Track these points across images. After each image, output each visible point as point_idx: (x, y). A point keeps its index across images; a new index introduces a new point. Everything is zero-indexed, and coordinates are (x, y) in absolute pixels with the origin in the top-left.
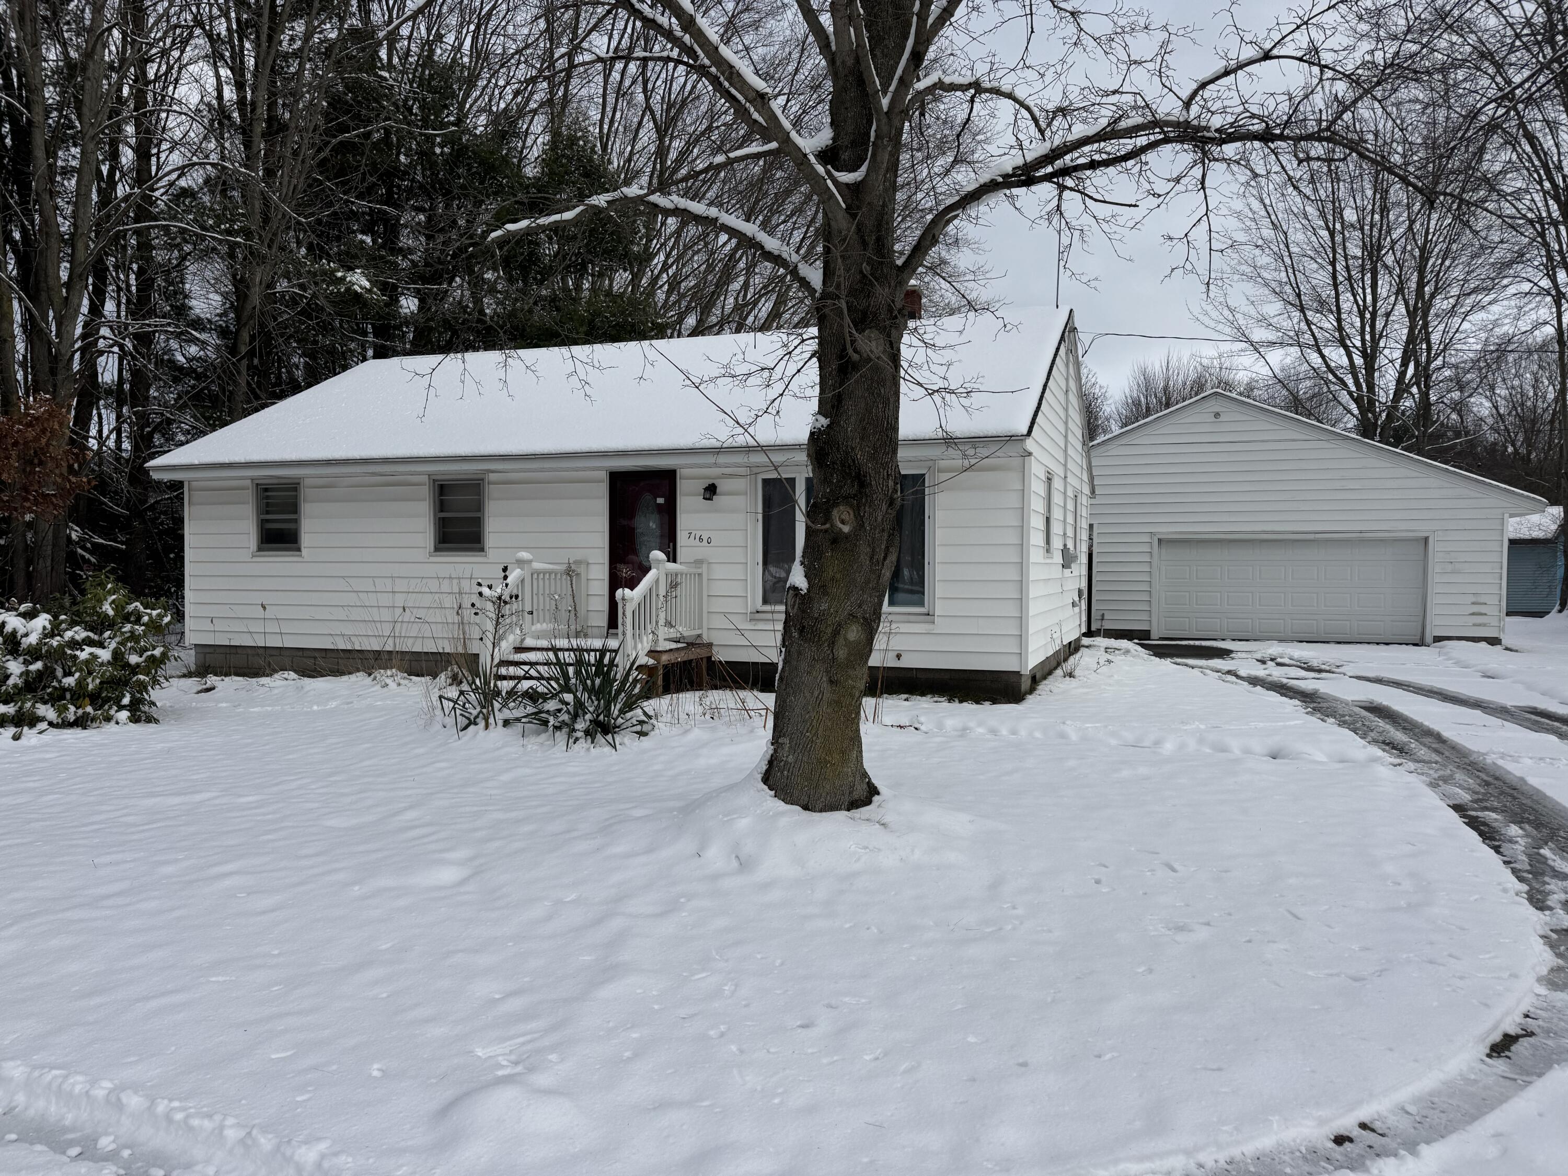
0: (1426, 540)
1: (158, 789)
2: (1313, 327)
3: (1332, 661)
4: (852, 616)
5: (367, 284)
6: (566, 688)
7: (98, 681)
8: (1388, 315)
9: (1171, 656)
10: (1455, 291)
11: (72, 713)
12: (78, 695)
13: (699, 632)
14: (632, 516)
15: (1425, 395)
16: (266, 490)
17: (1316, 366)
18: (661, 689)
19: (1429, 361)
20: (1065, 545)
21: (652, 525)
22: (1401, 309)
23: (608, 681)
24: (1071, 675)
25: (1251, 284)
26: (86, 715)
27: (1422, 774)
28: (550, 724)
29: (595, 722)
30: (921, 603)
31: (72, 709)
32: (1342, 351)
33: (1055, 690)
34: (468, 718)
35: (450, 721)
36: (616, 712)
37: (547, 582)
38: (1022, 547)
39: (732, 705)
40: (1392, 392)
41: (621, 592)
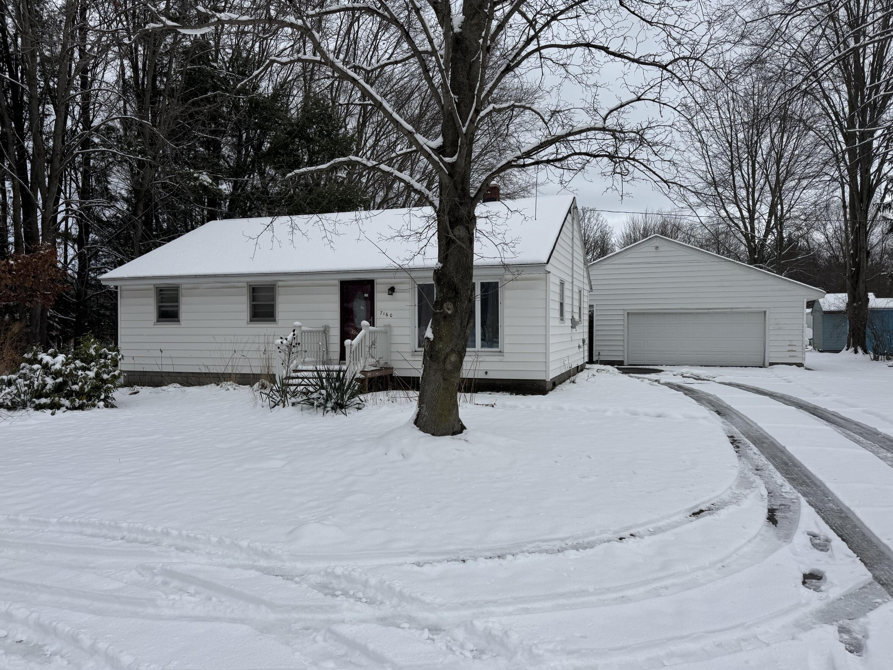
0: (765, 312)
3: (711, 375)
4: (453, 351)
5: (209, 180)
6: (322, 387)
7: (89, 387)
8: (761, 190)
9: (630, 373)
11: (77, 402)
12: (80, 394)
13: (386, 362)
14: (352, 303)
15: (780, 233)
16: (161, 290)
17: (723, 217)
18: (367, 389)
20: (573, 317)
21: (362, 307)
23: (342, 384)
24: (573, 382)
26: (84, 403)
28: (315, 404)
29: (336, 403)
30: (498, 347)
31: (77, 400)
33: (563, 389)
34: (275, 403)
35: (266, 404)
36: (346, 399)
37: (309, 337)
38: (546, 318)
39: (402, 396)
40: (763, 232)
41: (347, 342)
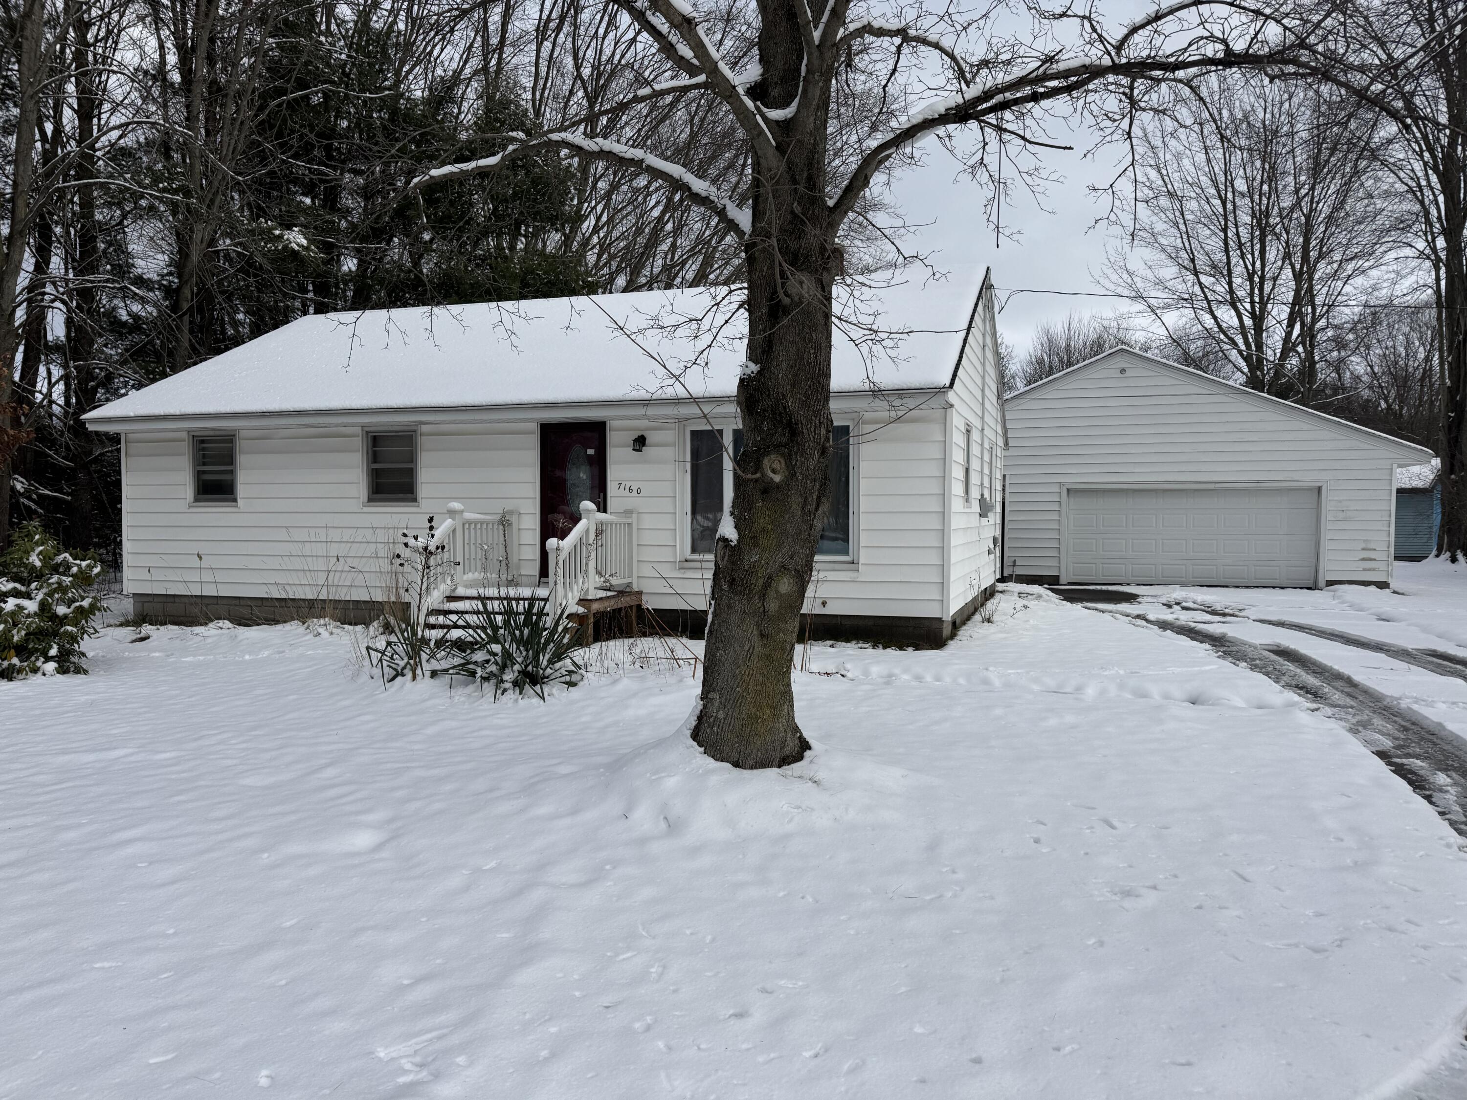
0: (1319, 489)
1: (74, 745)
2: (1206, 290)
3: (1234, 605)
4: (783, 568)
5: (304, 242)
6: (495, 639)
7: (23, 633)
8: (1275, 279)
9: (1081, 600)
10: (1337, 256)
12: (4, 646)
13: (629, 580)
14: (563, 468)
15: (1310, 354)
16: (203, 442)
17: (1208, 327)
18: (591, 639)
19: (1314, 321)
20: (982, 495)
21: (583, 476)
22: (1288, 273)
23: (536, 630)
24: (989, 620)
25: (1149, 250)
26: (12, 666)
27: (1341, 719)
28: (478, 675)
29: (524, 673)
30: (846, 552)
32: (1233, 312)
33: (975, 635)
34: (395, 670)
35: (377, 672)
36: (545, 663)
37: (479, 532)
38: (944, 497)
39: (661, 654)
40: (1278, 352)
41: (552, 542)
